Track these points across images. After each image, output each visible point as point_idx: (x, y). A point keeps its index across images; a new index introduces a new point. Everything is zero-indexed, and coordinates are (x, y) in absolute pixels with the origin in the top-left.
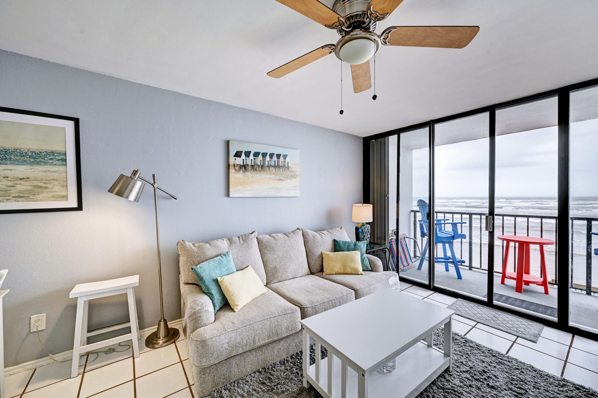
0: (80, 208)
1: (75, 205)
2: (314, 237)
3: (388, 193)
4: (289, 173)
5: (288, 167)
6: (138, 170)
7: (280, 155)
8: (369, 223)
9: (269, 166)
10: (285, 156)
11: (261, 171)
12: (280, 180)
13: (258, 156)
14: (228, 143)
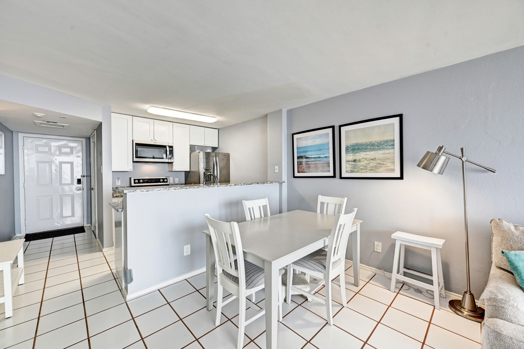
0: (401, 178)
1: (399, 176)
6: (443, 146)
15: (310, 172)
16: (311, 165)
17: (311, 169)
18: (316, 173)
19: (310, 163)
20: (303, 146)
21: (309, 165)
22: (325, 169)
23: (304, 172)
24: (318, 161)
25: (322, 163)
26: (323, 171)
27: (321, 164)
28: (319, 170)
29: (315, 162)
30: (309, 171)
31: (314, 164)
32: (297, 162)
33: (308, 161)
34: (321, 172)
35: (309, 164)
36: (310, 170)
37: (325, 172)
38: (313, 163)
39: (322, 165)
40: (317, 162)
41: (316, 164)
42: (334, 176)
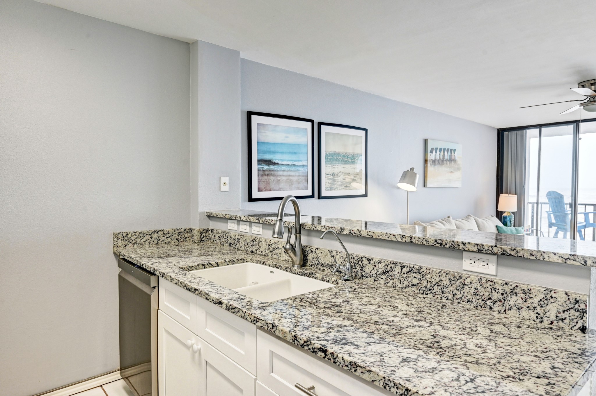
1: (365, 193)
2: (483, 223)
3: (525, 184)
4: (456, 166)
5: (456, 161)
7: (452, 149)
8: (512, 213)
9: (446, 160)
10: (455, 150)
11: (442, 165)
12: (452, 172)
13: (441, 152)
14: (426, 141)
15: (280, 190)
16: (281, 178)
17: (282, 185)
18: (288, 191)
19: (281, 173)
21: (278, 178)
22: (301, 186)
23: (270, 190)
24: (292, 171)
25: (297, 174)
26: (298, 189)
27: (296, 176)
28: (293, 186)
29: (289, 173)
30: (278, 188)
31: (286, 176)
32: (258, 170)
33: (277, 171)
34: (296, 190)
35: (278, 176)
36: (281, 187)
37: (302, 189)
38: (285, 173)
39: (297, 178)
40: (292, 173)
41: (290, 176)
42: (312, 196)
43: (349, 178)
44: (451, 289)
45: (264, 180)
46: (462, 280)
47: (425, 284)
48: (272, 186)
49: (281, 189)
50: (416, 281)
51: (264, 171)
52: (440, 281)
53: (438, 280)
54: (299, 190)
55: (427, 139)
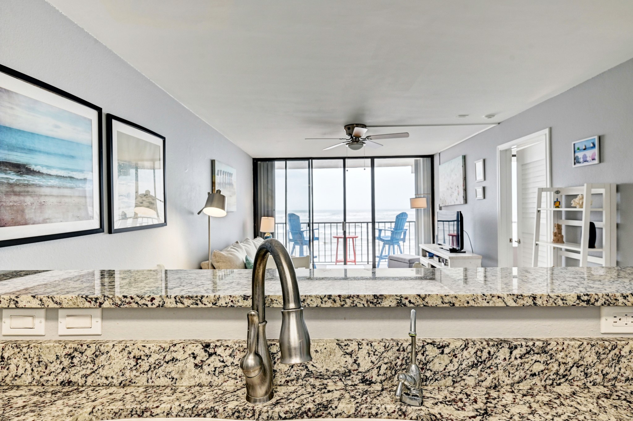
0: (166, 223)
4: (233, 190)
5: (233, 185)
7: (230, 173)
9: (227, 184)
10: (232, 175)
11: (225, 188)
13: (224, 175)
14: (213, 162)
15: (46, 223)
16: (47, 199)
17: (48, 213)
18: (62, 223)
19: (47, 191)
20: (21, 129)
21: (42, 199)
22: (82, 213)
23: (26, 224)
24: (67, 188)
26: (79, 218)
27: (74, 196)
29: (61, 191)
30: (41, 219)
31: (57, 196)
33: (40, 186)
34: (76, 220)
35: (41, 195)
36: (46, 216)
37: (84, 218)
38: (55, 191)
39: (75, 200)
40: (67, 192)
41: (63, 196)
42: (100, 230)
43: (148, 201)
44: (600, 367)
45: (11, 204)
46: (616, 351)
47: (555, 367)
48: (29, 214)
49: (48, 221)
50: (537, 368)
51: (11, 185)
52: (582, 358)
53: (577, 357)
54: (80, 220)
55: (214, 160)
